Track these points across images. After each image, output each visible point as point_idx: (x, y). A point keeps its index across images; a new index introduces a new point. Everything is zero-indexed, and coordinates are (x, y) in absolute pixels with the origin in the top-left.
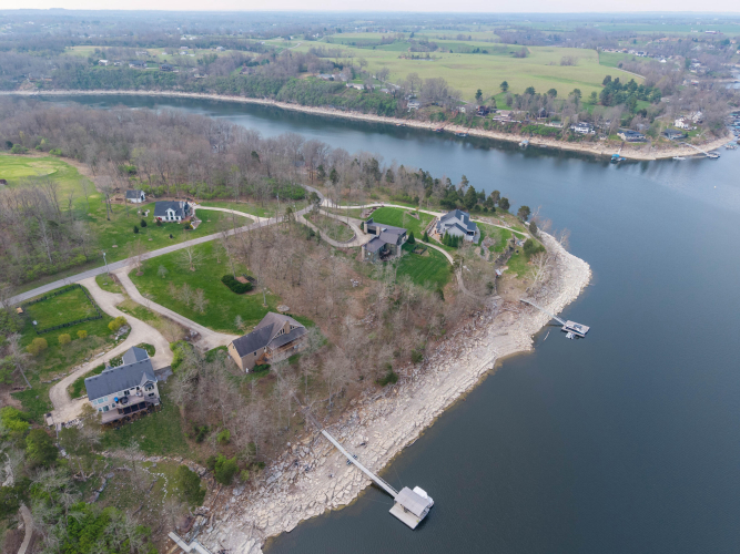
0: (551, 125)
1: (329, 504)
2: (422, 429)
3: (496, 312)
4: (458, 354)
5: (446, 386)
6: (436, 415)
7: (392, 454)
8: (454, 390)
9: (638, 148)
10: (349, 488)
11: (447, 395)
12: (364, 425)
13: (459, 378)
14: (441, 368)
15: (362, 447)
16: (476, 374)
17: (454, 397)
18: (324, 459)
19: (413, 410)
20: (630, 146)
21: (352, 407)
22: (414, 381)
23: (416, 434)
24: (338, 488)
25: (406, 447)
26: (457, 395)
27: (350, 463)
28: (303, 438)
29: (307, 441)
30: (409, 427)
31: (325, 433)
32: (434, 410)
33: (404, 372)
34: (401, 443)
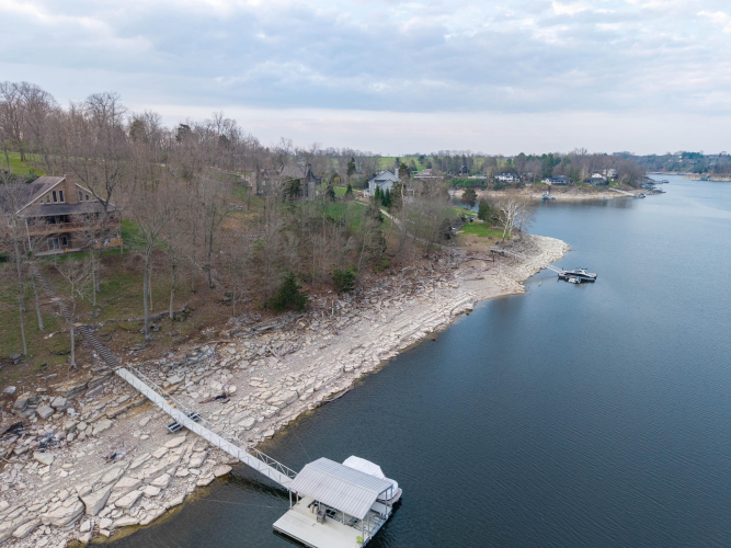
0: (474, 177)
1: (85, 526)
2: (358, 375)
4: (413, 291)
5: (399, 323)
6: (386, 358)
7: (291, 415)
8: (413, 328)
9: (565, 191)
10: (163, 480)
11: (404, 333)
12: (230, 367)
13: (420, 315)
14: (387, 304)
15: (216, 404)
16: (446, 312)
18: (108, 423)
19: (339, 350)
20: (557, 190)
21: (203, 340)
22: (338, 314)
23: (347, 383)
25: (323, 404)
26: (420, 335)
27: (178, 429)
28: (57, 380)
29: (68, 385)
30: (331, 371)
31: (122, 373)
32: (381, 350)
34: (312, 396)
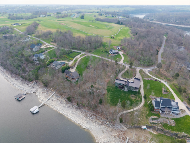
3: (116, 128)
4: (86, 116)
5: (72, 115)
6: (62, 113)
7: (50, 106)
8: (72, 117)
12: (58, 99)
13: (76, 118)
14: (79, 112)
15: (52, 100)
16: (79, 122)
17: (69, 117)
19: (63, 108)
21: (62, 96)
22: (72, 106)
24: (42, 98)
25: (52, 108)
30: (58, 108)
32: (64, 113)
33: (74, 103)
